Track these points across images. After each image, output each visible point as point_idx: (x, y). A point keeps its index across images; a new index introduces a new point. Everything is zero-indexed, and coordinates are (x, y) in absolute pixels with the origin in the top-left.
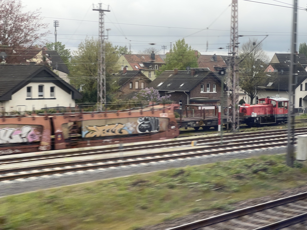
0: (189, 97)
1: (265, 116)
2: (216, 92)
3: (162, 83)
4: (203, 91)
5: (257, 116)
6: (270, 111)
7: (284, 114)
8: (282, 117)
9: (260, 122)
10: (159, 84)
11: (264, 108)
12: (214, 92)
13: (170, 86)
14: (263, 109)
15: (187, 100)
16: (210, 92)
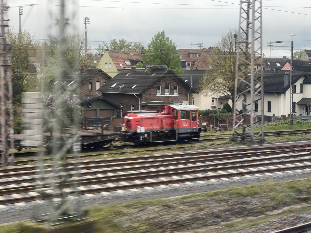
0: (140, 100)
1: (160, 131)
2: (178, 94)
3: (117, 84)
4: (160, 94)
5: (145, 131)
6: (171, 123)
7: (190, 129)
8: (188, 132)
9: (151, 140)
10: (113, 85)
11: (160, 120)
12: (176, 94)
13: (123, 87)
14: (158, 121)
15: (139, 104)
16: (170, 94)
